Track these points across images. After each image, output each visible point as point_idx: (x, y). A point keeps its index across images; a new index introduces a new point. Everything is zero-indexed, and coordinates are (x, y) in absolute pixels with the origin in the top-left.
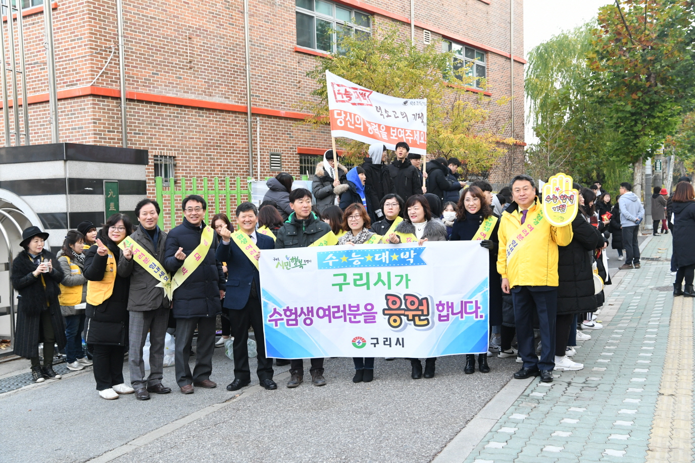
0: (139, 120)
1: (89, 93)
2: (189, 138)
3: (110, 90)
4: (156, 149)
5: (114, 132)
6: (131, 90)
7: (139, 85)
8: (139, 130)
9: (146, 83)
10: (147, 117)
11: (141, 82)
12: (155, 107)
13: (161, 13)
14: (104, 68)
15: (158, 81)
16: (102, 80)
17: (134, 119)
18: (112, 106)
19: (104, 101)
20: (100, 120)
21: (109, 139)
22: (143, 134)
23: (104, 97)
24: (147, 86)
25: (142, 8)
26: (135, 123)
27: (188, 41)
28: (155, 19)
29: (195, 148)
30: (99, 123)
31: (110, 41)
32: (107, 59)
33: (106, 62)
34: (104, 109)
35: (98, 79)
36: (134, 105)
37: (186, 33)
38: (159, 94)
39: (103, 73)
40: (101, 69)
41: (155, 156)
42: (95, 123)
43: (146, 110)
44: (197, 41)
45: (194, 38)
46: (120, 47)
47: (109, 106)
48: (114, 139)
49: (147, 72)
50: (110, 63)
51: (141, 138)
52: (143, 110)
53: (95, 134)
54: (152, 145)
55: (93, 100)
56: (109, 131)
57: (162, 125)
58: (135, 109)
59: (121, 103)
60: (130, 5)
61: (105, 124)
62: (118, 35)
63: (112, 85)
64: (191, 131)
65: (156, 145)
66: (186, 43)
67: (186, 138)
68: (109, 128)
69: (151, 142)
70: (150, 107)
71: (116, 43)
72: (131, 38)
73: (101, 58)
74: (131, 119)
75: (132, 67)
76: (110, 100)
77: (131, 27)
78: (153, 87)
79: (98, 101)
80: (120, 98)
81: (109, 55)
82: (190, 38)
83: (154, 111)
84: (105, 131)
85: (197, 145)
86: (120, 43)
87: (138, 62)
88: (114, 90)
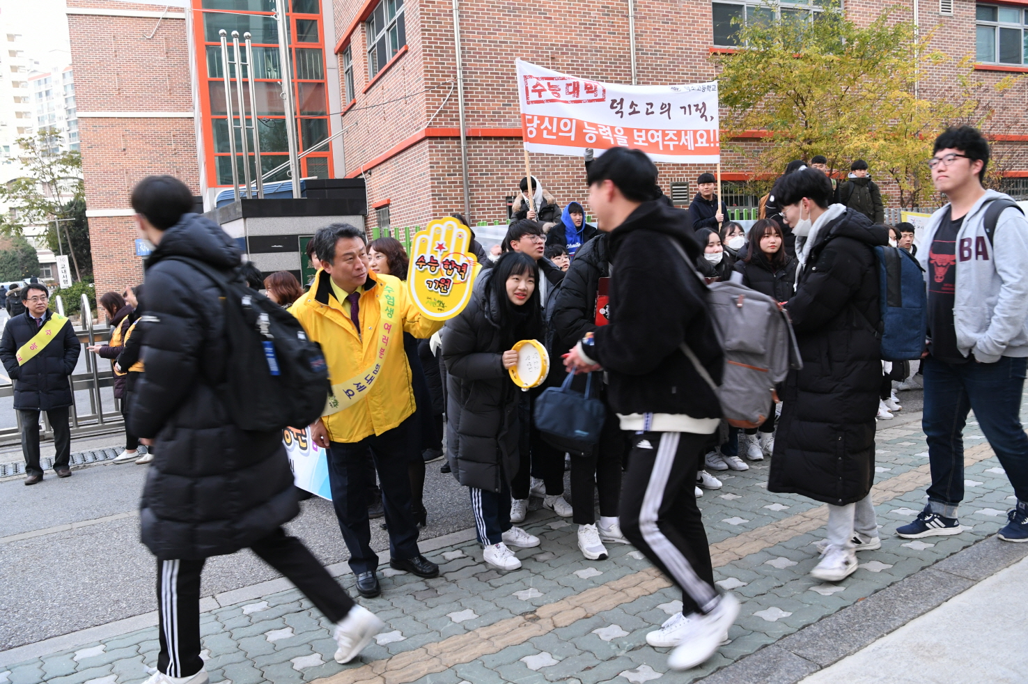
0: (487, 159)
1: (424, 136)
2: (553, 174)
3: (449, 130)
4: (509, 189)
5: (456, 175)
6: (476, 126)
7: (486, 120)
8: (486, 170)
9: (495, 116)
10: (496, 155)
11: (488, 116)
12: (507, 143)
13: (513, 35)
14: (442, 106)
15: (511, 113)
16: (440, 120)
17: (480, 159)
18: (453, 147)
19: (443, 143)
20: (438, 163)
21: (449, 183)
22: (491, 174)
23: (442, 138)
24: (496, 120)
25: (489, 33)
26: (482, 163)
27: (550, 62)
28: (507, 42)
29: (562, 185)
30: (437, 167)
31: (450, 76)
32: (445, 96)
33: (444, 100)
34: (443, 151)
35: (434, 120)
36: (479, 143)
37: (548, 52)
38: (512, 127)
39: (440, 112)
40: (438, 108)
41: (508, 198)
42: (431, 167)
43: (495, 147)
44: (562, 61)
45: (559, 57)
46: (459, 81)
47: (449, 147)
48: (456, 182)
49: (497, 104)
50: (448, 100)
51: (490, 178)
52: (491, 147)
53: (432, 179)
54: (504, 186)
55: (429, 143)
56: (448, 175)
57: (517, 162)
58: (481, 147)
59: (460, 143)
60: (474, 33)
61: (444, 167)
62: (455, 68)
63: (452, 124)
64: (556, 166)
65: (508, 185)
66: (548, 64)
67: (549, 174)
68: (449, 171)
69: (502, 182)
70: (501, 143)
71: (455, 77)
72: (475, 69)
73: (438, 96)
74: (477, 159)
75: (477, 100)
76: (450, 140)
77: (475, 57)
78: (504, 120)
79: (435, 143)
80: (459, 138)
81: (448, 92)
82: (553, 58)
83: (506, 147)
84: (444, 175)
85: (563, 181)
86: (458, 77)
87: (485, 94)
88: (453, 130)
